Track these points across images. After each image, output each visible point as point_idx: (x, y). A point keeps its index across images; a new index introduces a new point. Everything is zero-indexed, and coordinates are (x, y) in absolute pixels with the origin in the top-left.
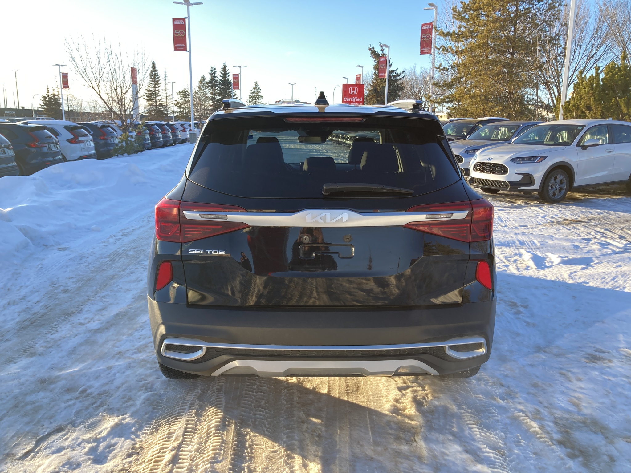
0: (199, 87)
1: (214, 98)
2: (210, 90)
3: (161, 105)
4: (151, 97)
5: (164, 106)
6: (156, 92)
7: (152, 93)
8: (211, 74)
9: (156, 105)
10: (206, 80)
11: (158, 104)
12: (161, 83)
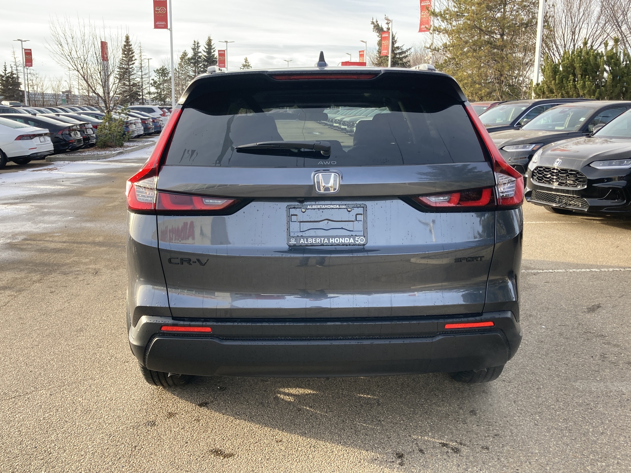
0: (180, 64)
2: (193, 67)
4: (123, 75)
5: (139, 86)
6: (130, 70)
7: (124, 71)
8: (194, 49)
9: (129, 86)
10: (188, 57)
11: (132, 83)
12: (136, 59)
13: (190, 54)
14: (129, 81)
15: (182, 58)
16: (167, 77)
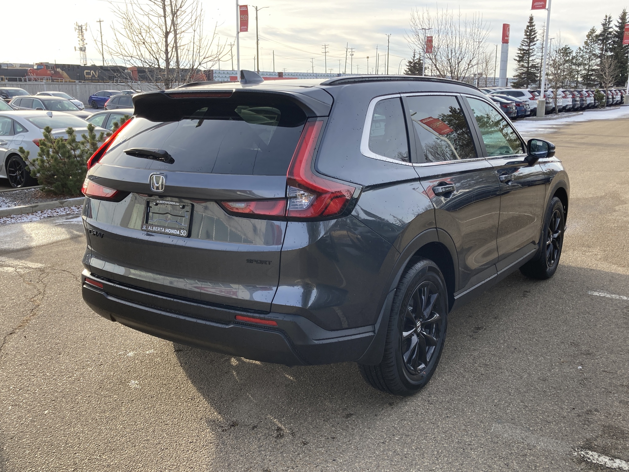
0: (586, 43)
1: (604, 55)
2: (600, 45)
3: (534, 66)
4: (523, 57)
5: (537, 67)
6: (531, 51)
7: (524, 53)
8: (604, 25)
9: (528, 67)
10: (595, 34)
11: (530, 65)
12: (537, 40)
13: (599, 31)
14: (528, 63)
15: (588, 36)
16: (569, 56)
